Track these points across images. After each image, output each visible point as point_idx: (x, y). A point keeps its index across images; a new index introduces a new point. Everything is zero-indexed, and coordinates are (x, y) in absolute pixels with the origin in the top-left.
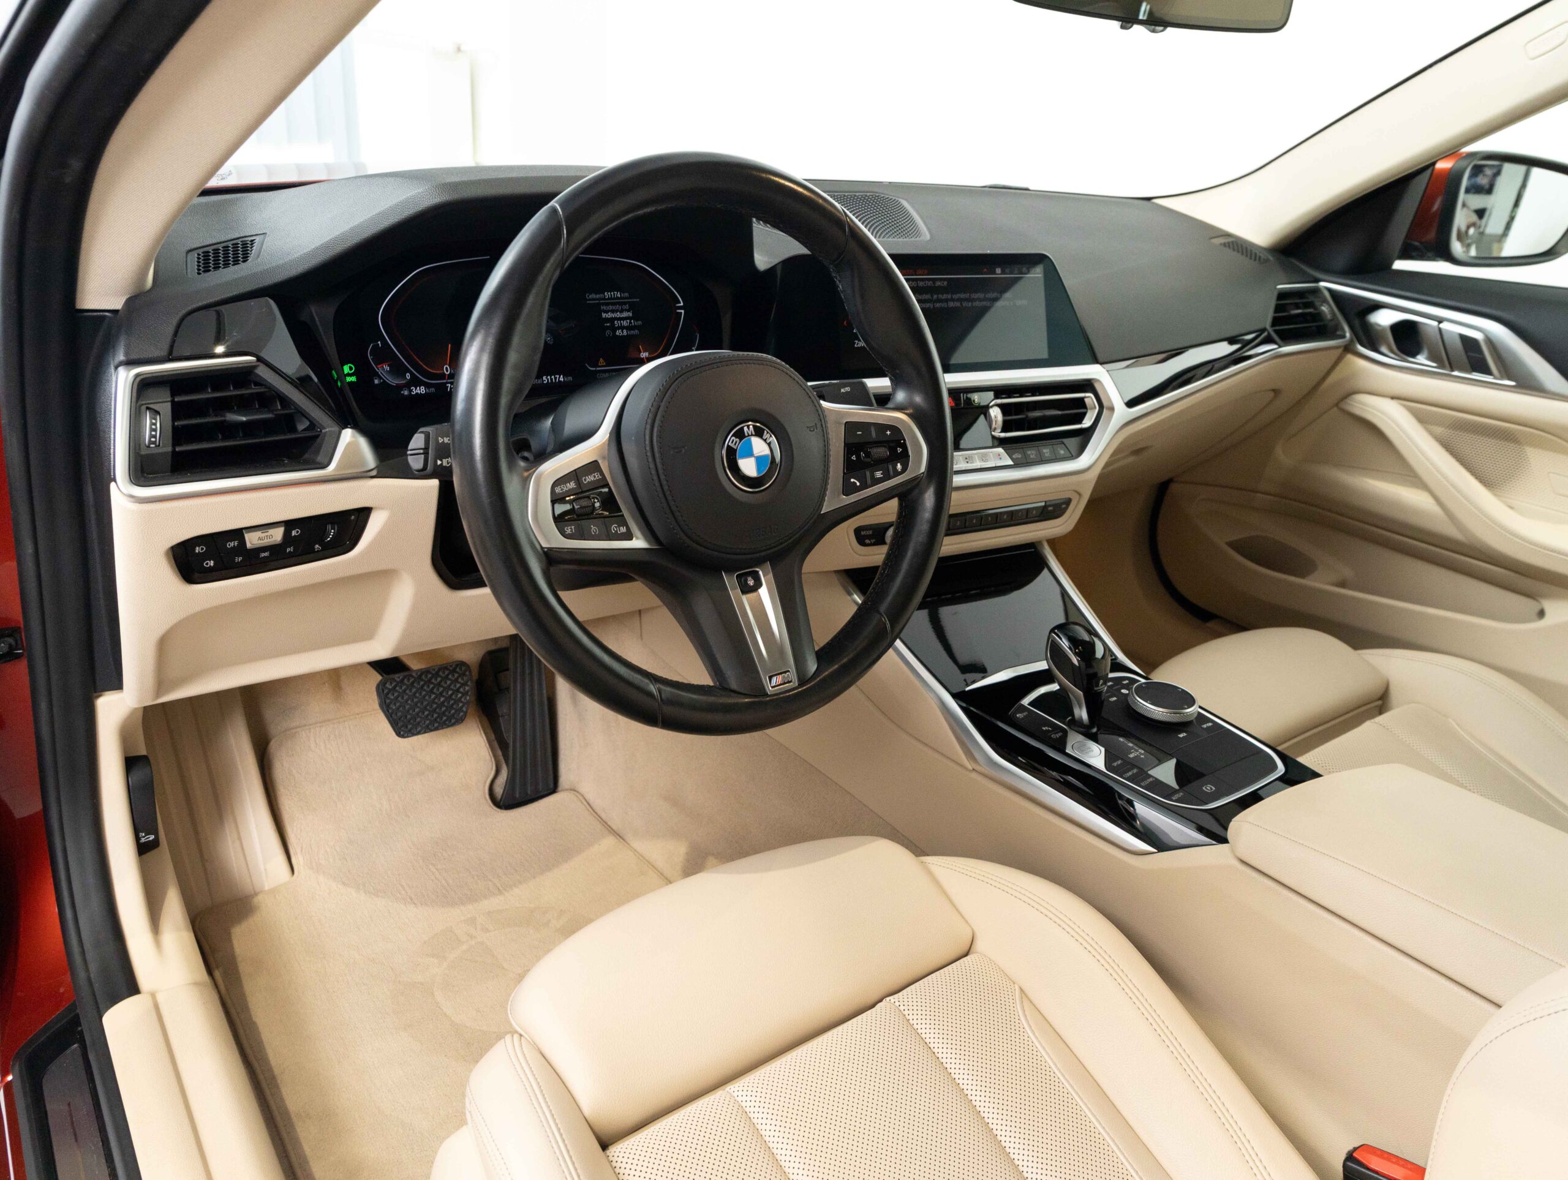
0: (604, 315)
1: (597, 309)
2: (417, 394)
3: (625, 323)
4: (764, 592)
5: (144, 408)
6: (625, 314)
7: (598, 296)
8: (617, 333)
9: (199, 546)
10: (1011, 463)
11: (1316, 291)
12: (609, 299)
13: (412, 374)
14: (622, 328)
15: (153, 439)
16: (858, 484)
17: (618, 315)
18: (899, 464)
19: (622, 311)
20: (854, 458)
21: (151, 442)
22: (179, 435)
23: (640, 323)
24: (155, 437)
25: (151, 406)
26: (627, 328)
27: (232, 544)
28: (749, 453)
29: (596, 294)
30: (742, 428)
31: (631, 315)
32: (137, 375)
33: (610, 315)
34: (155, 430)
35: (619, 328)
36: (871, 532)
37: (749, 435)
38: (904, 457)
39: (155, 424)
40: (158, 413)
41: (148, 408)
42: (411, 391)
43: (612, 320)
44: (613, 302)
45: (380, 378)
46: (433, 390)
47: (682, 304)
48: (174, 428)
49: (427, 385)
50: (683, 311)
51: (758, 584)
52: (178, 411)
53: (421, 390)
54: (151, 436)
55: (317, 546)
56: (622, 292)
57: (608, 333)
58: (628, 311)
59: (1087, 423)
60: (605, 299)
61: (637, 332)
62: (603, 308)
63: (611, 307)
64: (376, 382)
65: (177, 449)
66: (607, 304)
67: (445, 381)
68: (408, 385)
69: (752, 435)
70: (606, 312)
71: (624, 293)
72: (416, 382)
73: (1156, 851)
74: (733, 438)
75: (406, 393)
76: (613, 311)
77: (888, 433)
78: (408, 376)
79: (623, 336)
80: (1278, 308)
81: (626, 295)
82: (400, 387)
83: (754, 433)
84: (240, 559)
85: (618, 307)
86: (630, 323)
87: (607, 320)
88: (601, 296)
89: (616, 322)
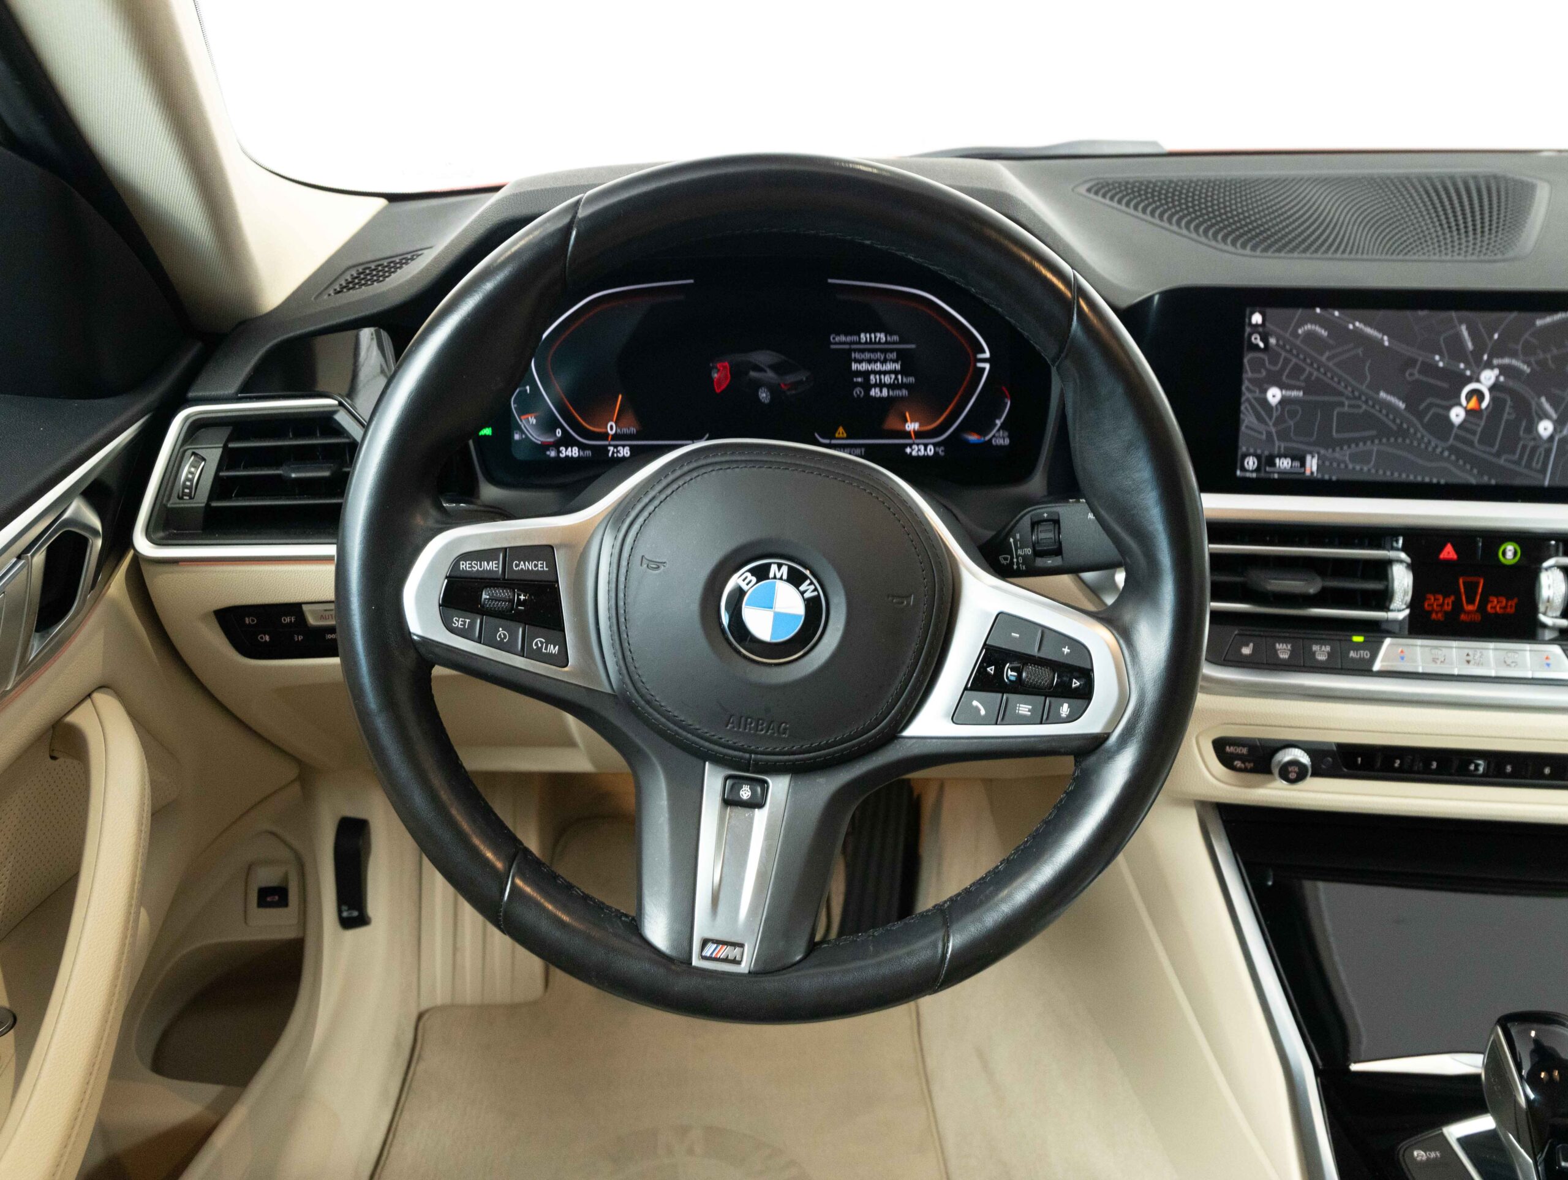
0: (854, 366)
1: (845, 357)
2: (567, 457)
3: (887, 379)
5: (190, 452)
6: (889, 366)
7: (849, 339)
8: (873, 393)
9: (249, 617)
12: (866, 343)
13: (564, 430)
14: (881, 385)
15: (188, 491)
17: (878, 367)
19: (884, 361)
21: (185, 494)
23: (911, 380)
24: (189, 488)
26: (890, 387)
27: (288, 620)
29: (846, 335)
30: (769, 566)
31: (898, 367)
33: (864, 367)
34: (191, 481)
35: (875, 385)
36: (1245, 751)
37: (775, 578)
39: (194, 473)
40: (204, 459)
41: (194, 453)
42: (559, 452)
43: (866, 374)
44: (872, 348)
45: (522, 432)
46: (588, 453)
47: (987, 355)
48: (217, 478)
49: (582, 447)
50: (987, 366)
51: (758, 803)
53: (574, 452)
54: (187, 486)
56: (888, 332)
57: (858, 391)
58: (894, 361)
60: (860, 343)
61: (905, 392)
62: (857, 355)
63: (867, 355)
64: (517, 437)
65: (214, 504)
66: (862, 351)
67: (606, 443)
68: (557, 445)
69: (781, 579)
70: (860, 361)
71: (891, 335)
72: (567, 441)
75: (553, 454)
76: (870, 361)
78: (559, 433)
79: (881, 399)
81: (896, 338)
82: (546, 447)
83: (785, 577)
84: (301, 638)
85: (879, 355)
86: (896, 378)
87: (858, 373)
88: (855, 338)
89: (872, 377)
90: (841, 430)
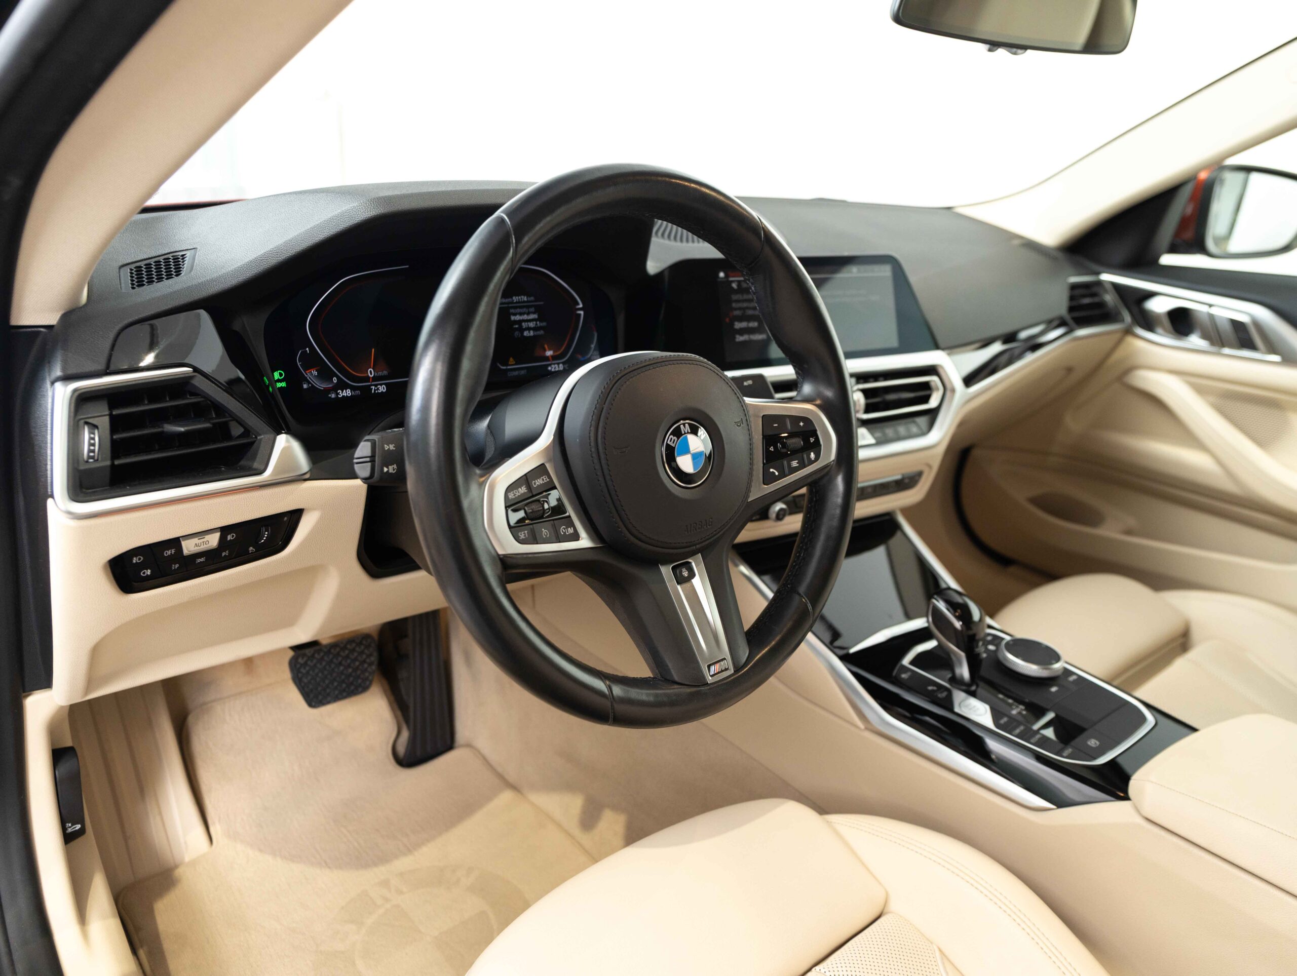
0: (513, 318)
1: (506, 312)
2: (343, 396)
3: (532, 325)
4: (696, 582)
5: (82, 422)
6: (532, 316)
7: (507, 300)
8: (525, 334)
9: (136, 557)
10: (873, 441)
11: (1100, 283)
12: (516, 303)
13: (338, 377)
14: (529, 329)
15: (92, 454)
16: (777, 474)
17: (525, 317)
18: (812, 454)
19: (528, 314)
20: (772, 449)
21: (89, 457)
22: (117, 448)
23: (544, 324)
24: (93, 451)
25: (90, 421)
26: (535, 329)
27: (169, 552)
28: (686, 450)
30: (679, 427)
31: (536, 316)
32: (75, 391)
33: (518, 318)
34: (94, 445)
35: (526, 329)
37: (685, 433)
38: (816, 446)
39: (93, 439)
40: (96, 427)
41: (86, 423)
42: (338, 394)
43: (520, 322)
44: (520, 305)
45: (309, 383)
46: (358, 392)
47: (581, 306)
48: (114, 443)
49: (353, 388)
50: (582, 313)
51: (692, 575)
52: (116, 424)
53: (348, 393)
54: (90, 451)
55: (251, 548)
56: (528, 296)
57: (517, 334)
58: (534, 313)
59: (933, 403)
60: (512, 303)
61: (542, 332)
62: (512, 311)
63: (518, 310)
64: (305, 386)
65: (117, 462)
66: (515, 308)
67: (370, 384)
68: (335, 389)
69: (688, 433)
70: (515, 314)
71: (530, 296)
72: (342, 386)
73: (1054, 807)
74: (671, 436)
75: (333, 396)
76: (521, 314)
77: (802, 424)
78: (335, 380)
79: (530, 337)
80: (1072, 298)
81: (532, 298)
82: (328, 391)
83: (689, 431)
84: (177, 566)
85: (525, 310)
86: (536, 324)
87: (516, 322)
88: (510, 300)
89: (523, 324)
90: (511, 359)
